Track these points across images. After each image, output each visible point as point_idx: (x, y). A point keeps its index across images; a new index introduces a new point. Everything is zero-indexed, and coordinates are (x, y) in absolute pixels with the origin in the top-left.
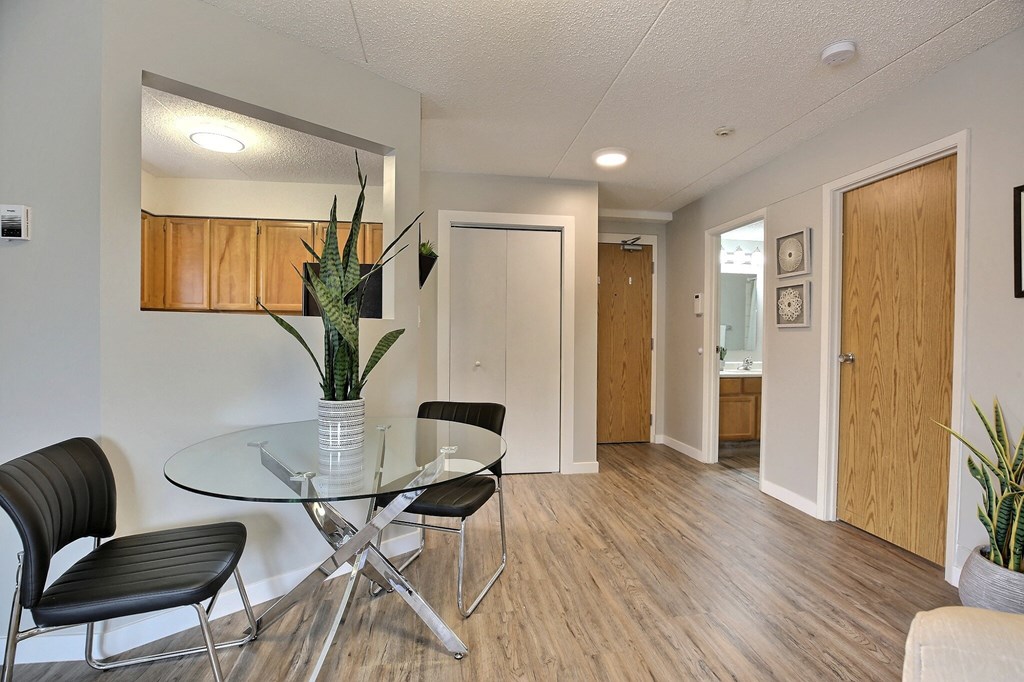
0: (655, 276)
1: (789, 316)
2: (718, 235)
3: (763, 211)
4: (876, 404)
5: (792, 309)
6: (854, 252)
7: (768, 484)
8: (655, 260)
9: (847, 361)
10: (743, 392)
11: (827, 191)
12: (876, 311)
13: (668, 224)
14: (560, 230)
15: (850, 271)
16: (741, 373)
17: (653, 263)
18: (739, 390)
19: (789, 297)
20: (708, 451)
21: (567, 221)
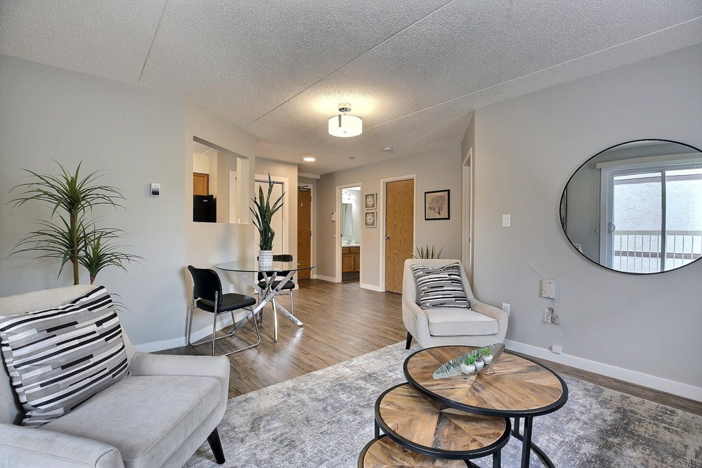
0: (312, 203)
1: (369, 224)
2: (341, 189)
3: (360, 183)
4: (395, 252)
5: (370, 221)
6: (389, 203)
7: (363, 285)
8: (312, 195)
9: (388, 238)
10: (350, 253)
11: (382, 181)
12: (395, 222)
13: (318, 180)
14: (282, 183)
15: (388, 209)
16: (347, 245)
17: (311, 197)
18: (348, 252)
19: (369, 216)
20: (338, 278)
21: (285, 180)
